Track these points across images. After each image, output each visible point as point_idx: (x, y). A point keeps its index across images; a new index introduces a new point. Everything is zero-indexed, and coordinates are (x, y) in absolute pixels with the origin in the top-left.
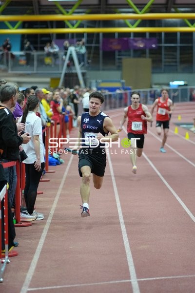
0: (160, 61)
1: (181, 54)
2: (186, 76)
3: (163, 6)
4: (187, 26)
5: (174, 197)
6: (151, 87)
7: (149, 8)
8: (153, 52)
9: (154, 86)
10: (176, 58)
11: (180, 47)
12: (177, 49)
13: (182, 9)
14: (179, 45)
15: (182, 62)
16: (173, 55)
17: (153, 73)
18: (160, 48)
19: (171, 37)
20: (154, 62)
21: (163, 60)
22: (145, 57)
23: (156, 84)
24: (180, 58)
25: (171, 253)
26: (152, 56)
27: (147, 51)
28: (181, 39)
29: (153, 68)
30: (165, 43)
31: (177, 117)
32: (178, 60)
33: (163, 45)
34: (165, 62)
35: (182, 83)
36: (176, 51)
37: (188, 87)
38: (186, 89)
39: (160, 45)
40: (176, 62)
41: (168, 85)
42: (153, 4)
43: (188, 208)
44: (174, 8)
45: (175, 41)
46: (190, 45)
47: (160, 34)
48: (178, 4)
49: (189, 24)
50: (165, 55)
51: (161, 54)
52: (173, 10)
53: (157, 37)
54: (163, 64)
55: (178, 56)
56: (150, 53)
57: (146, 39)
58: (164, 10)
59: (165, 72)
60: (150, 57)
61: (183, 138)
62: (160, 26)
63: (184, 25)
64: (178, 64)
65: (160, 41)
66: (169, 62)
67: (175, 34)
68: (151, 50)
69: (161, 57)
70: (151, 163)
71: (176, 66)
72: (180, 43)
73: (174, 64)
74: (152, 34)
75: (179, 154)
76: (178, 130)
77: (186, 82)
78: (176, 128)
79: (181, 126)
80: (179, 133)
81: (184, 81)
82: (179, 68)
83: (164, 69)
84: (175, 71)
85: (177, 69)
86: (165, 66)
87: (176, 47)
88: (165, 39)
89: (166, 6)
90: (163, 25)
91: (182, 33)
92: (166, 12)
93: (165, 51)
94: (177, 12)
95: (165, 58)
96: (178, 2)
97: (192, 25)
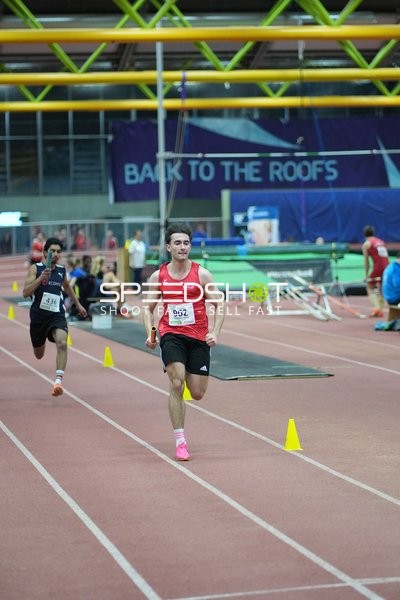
1: (12, 157)
2: (25, 200)
4: (24, 99)
5: (19, 450)
10: (4, 166)
11: (11, 141)
13: (14, 66)
14: (8, 137)
15: (16, 173)
24: (12, 165)
28: (11, 126)
31: (12, 286)
32: (8, 168)
35: (17, 215)
36: (3, 151)
37: (30, 224)
38: (29, 228)
40: (4, 173)
46: (31, 138)
48: (6, 55)
49: (29, 96)
55: (8, 162)
63: (19, 97)
64: (8, 176)
71: (5, 181)
72: (11, 135)
75: (21, 361)
76: (15, 312)
77: (25, 215)
78: (11, 309)
79: (20, 304)
80: (16, 318)
81: (22, 212)
82: (9, 184)
84: (3, 192)
85: (6, 188)
87: (3, 142)
91: (15, 115)
94: (2, 71)
96: (4, 50)
97: (35, 97)
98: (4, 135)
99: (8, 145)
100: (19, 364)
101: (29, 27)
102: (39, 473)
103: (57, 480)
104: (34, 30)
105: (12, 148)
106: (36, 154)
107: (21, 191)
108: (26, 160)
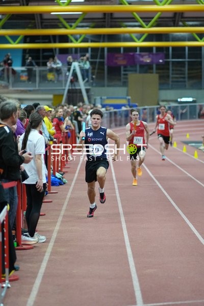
0: (168, 77)
1: (189, 69)
2: (195, 92)
3: (171, 19)
4: (195, 40)
6: (159, 104)
7: (156, 21)
8: (160, 67)
9: (162, 103)
10: (184, 74)
11: (188, 62)
12: (185, 64)
13: (191, 23)
14: (187, 60)
15: (190, 78)
16: (181, 70)
17: (160, 89)
18: (168, 63)
19: (179, 51)
20: (161, 77)
21: (171, 76)
22: (152, 73)
23: (163, 101)
24: (188, 74)
25: (179, 278)
26: (159, 71)
27: (154, 66)
28: (189, 54)
29: (160, 84)
30: (172, 58)
31: (186, 135)
32: (186, 76)
33: (171, 60)
34: (172, 78)
35: (190, 99)
36: (184, 67)
37: (197, 104)
38: (195, 106)
39: (168, 60)
40: (184, 78)
41: (176, 101)
42: (159, 18)
44: (181, 21)
45: (183, 56)
46: (199, 60)
47: (167, 48)
48: (186, 18)
49: (197, 38)
50: (173, 70)
51: (168, 69)
52: (181, 23)
53: (165, 52)
54: (171, 80)
55: (187, 72)
56: (157, 69)
57: (153, 54)
58: (172, 23)
59: (172, 88)
60: (157, 73)
61: (192, 156)
62: (167, 40)
63: (193, 39)
64: (186, 79)
65: (167, 56)
66: (177, 78)
67: (183, 48)
68: (158, 65)
69: (169, 72)
70: (158, 183)
71: (185, 82)
72: (189, 58)
73: (182, 80)
74: (159, 49)
75: (187, 174)
76: (187, 149)
77: (194, 99)
78: (185, 147)
79: (190, 145)
80: (187, 152)
81: (193, 98)
82: (187, 84)
83: (172, 85)
84: (184, 87)
85: (185, 85)
86: (172, 82)
87: (184, 62)
88: (172, 54)
89: (174, 19)
90: (170, 39)
91: (191, 48)
92: (174, 26)
93: (172, 66)
94: (185, 26)
95: (172, 74)
96: (186, 15)
97: (201, 39)
98: (185, 58)
99: (187, 63)
100: (186, 174)
101: (198, 4)
104: (202, 5)
105: (189, 65)
106: (201, 68)
107: (193, 87)
108: (196, 71)
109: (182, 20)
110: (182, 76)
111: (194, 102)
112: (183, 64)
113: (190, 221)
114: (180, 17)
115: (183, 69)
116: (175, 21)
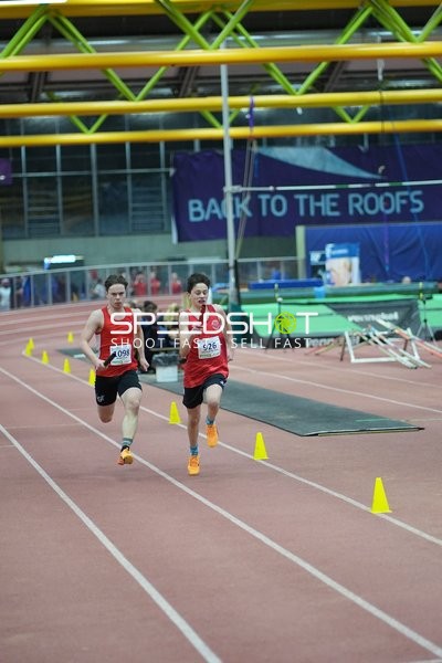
0: (20, 211)
1: (64, 195)
2: (79, 242)
3: (23, 88)
4: (77, 130)
5: (78, 517)
6: (2, 272)
9: (8, 269)
10: (56, 205)
11: (63, 177)
12: (56, 184)
13: (65, 94)
14: (59, 173)
15: (68, 212)
16: (47, 197)
17: (4, 239)
18: (18, 182)
19: (42, 156)
20: (5, 213)
21: (26, 209)
23: (12, 264)
24: (64, 203)
25: (85, 649)
26: (1, 199)
28: (63, 160)
29: (5, 227)
30: (28, 171)
31: (67, 336)
32: (60, 208)
33: (24, 174)
34: (29, 213)
35: (71, 259)
36: (54, 188)
37: (86, 268)
38: (83, 272)
39: (20, 175)
40: (57, 212)
41: (41, 264)
43: (113, 542)
44: (44, 91)
45: (52, 167)
46: (85, 173)
47: (16, 150)
48: (55, 83)
49: (81, 126)
50: (30, 197)
51: (20, 195)
52: (43, 96)
53: (11, 159)
54: (26, 217)
55: (60, 200)
58: (25, 96)
59: (30, 237)
61: (84, 382)
62: (16, 133)
63: (71, 129)
64: (61, 216)
65: (17, 167)
66: (40, 213)
67: (50, 149)
69: (22, 202)
71: (57, 221)
72: (63, 170)
73: (52, 217)
75: (79, 420)
76: (71, 365)
77: (80, 258)
78: (67, 362)
79: (76, 356)
80: (72, 372)
81: (76, 255)
82: (61, 224)
83: (30, 229)
84: (55, 233)
85: (59, 228)
86: (30, 222)
87: (54, 178)
88: (27, 162)
89: (29, 87)
90: (22, 130)
91: (66, 148)
92: (29, 102)
93: (29, 189)
94: (52, 100)
95: (30, 205)
96: (54, 78)
97: (89, 128)
98: (55, 170)
99: (59, 180)
100: (77, 422)
101: (80, 52)
102: (101, 543)
103: (121, 550)
104: (86, 55)
105: (64, 185)
106: (91, 191)
107: (74, 232)
108: (79, 198)
109: (47, 87)
110: (51, 208)
111: (78, 263)
112: (51, 182)
113: (94, 523)
114: (42, 81)
115: (51, 194)
116: (31, 90)
